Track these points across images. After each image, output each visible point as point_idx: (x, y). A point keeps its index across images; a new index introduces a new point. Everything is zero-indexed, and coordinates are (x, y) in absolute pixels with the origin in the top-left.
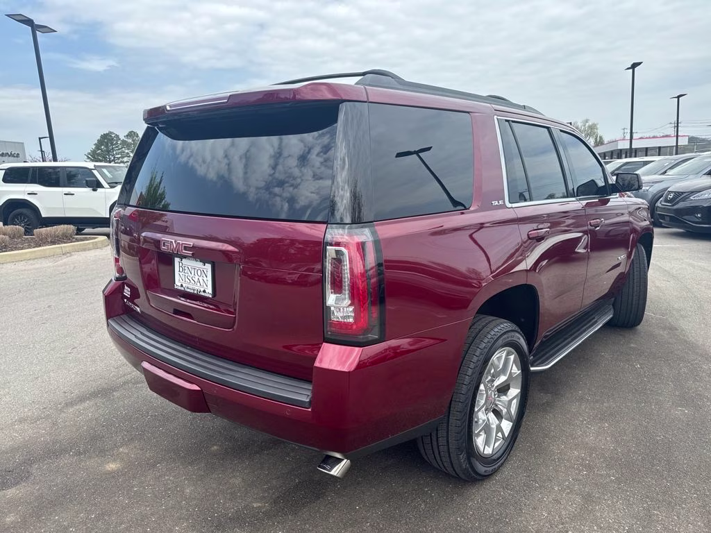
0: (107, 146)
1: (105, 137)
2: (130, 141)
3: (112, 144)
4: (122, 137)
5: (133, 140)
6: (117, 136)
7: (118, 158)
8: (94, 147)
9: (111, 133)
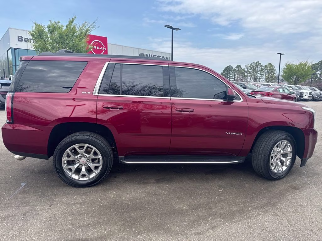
0: (227, 71)
1: (227, 67)
2: (237, 69)
3: (230, 71)
4: (234, 68)
5: (238, 69)
6: (232, 67)
7: (231, 77)
8: (222, 72)
9: (230, 66)
